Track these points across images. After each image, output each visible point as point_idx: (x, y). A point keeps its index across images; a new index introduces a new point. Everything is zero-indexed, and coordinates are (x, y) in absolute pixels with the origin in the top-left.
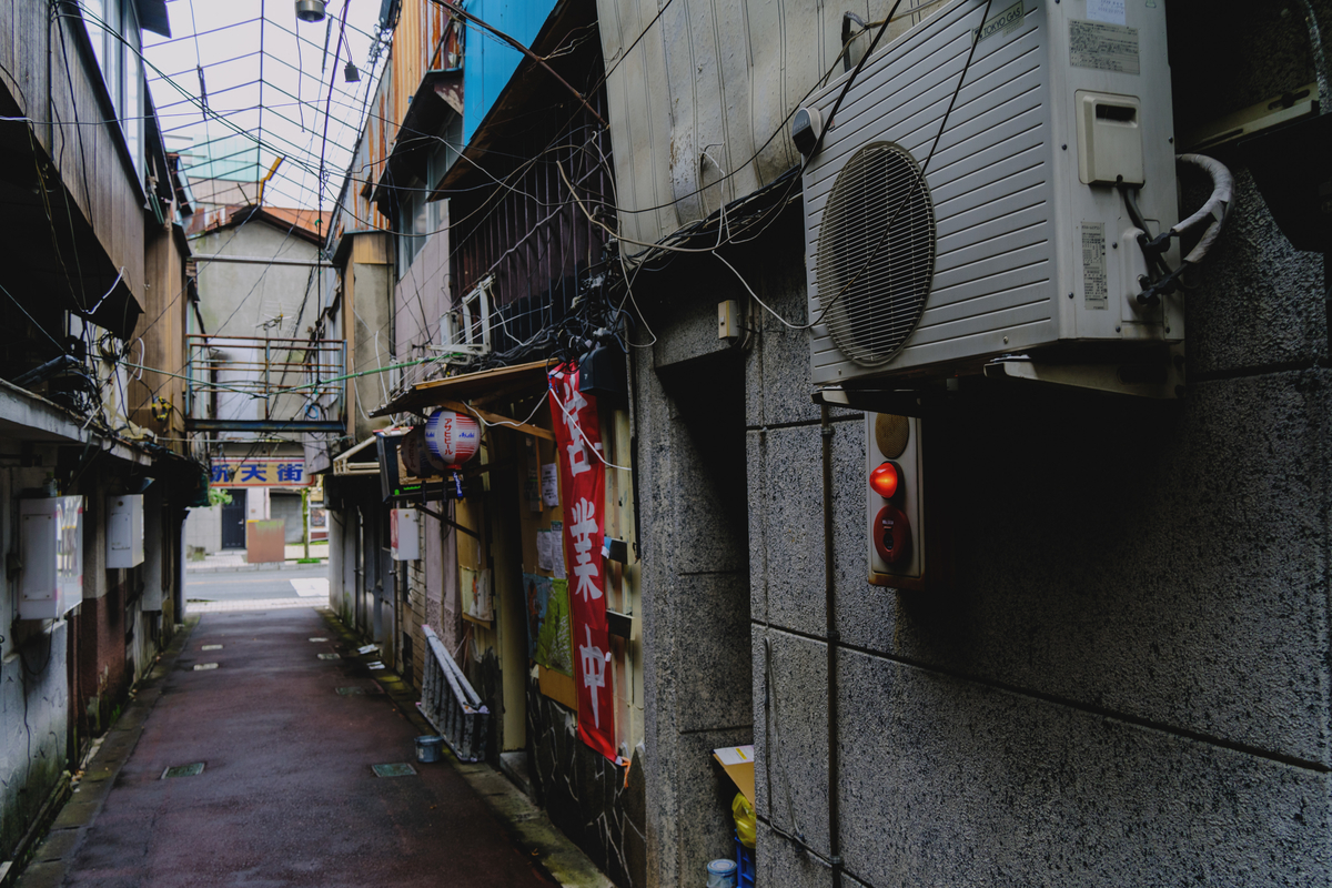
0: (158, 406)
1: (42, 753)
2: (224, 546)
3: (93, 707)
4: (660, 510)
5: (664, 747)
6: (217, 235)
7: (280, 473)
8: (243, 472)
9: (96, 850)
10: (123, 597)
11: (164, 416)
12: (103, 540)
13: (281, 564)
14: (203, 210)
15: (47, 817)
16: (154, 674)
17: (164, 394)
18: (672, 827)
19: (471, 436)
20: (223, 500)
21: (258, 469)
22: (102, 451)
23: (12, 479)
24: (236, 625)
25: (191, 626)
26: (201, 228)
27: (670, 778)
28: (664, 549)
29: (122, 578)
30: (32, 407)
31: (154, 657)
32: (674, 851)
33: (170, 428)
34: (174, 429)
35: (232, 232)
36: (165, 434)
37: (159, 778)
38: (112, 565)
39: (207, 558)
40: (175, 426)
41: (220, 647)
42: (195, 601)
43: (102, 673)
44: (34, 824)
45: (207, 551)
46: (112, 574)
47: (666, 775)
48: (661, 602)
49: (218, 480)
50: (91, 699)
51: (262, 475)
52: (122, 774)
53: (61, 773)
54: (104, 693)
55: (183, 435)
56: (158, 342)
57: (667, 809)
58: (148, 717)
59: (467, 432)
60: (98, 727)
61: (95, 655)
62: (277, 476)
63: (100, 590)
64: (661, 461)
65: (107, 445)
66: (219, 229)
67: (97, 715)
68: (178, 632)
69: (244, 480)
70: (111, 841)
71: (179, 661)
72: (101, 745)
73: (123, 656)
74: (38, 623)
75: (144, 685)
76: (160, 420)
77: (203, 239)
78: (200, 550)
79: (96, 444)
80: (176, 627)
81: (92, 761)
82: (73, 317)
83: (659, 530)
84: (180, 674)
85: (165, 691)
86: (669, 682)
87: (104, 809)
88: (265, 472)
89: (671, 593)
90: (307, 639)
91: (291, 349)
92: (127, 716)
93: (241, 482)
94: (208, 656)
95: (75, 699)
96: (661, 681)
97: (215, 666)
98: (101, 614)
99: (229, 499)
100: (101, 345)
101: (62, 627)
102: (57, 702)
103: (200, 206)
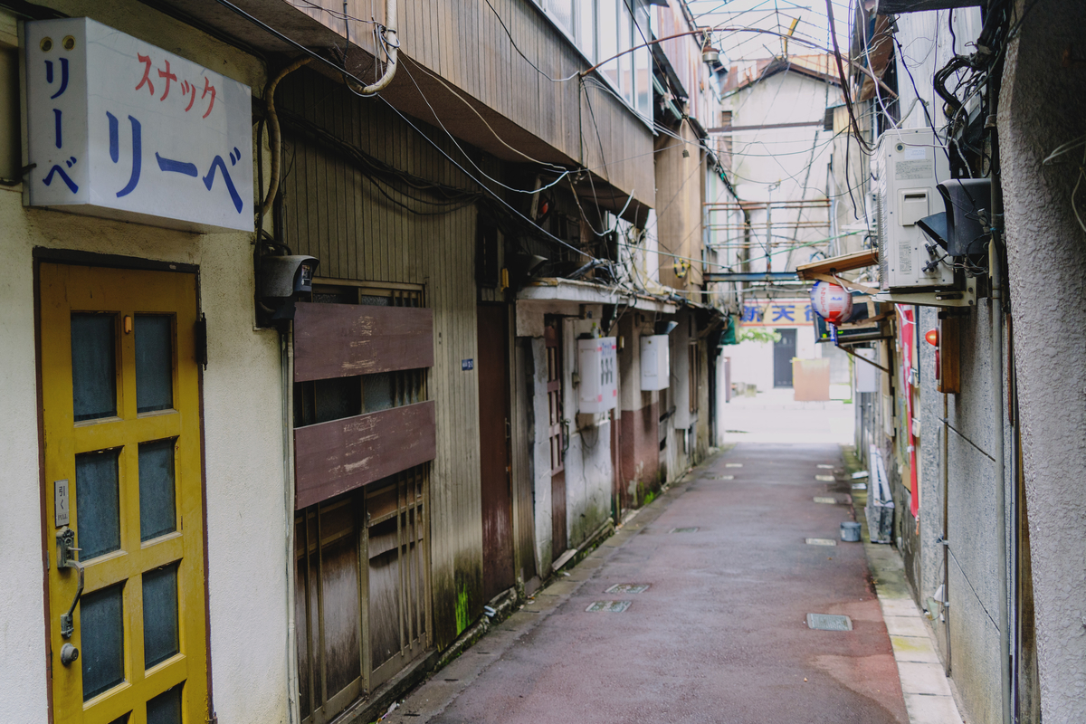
0: (678, 266)
1: (595, 499)
2: (776, 385)
3: (632, 489)
4: (927, 351)
5: (927, 504)
6: (749, 90)
7: (807, 314)
8: (774, 313)
9: (622, 556)
10: (656, 414)
11: (683, 274)
12: (638, 369)
13: (826, 403)
14: (736, 68)
15: (597, 538)
16: (684, 480)
17: (684, 256)
18: (932, 556)
19: (840, 299)
20: (773, 338)
21: (788, 310)
22: (629, 307)
23: (574, 328)
24: (761, 452)
25: (726, 450)
26: (735, 85)
27: (931, 524)
28: (929, 377)
29: (655, 399)
30: (579, 290)
31: (686, 468)
32: (933, 571)
33: (689, 283)
34: (692, 283)
35: (762, 86)
36: (684, 288)
37: (667, 532)
38: (646, 388)
39: (758, 394)
40: (693, 281)
41: (740, 465)
42: (736, 431)
43: (638, 465)
44: (590, 539)
45: (759, 388)
46: (646, 395)
47: (929, 522)
48: (927, 411)
49: (751, 320)
50: (631, 482)
51: (790, 315)
52: (646, 529)
53: (607, 518)
54: (640, 480)
55: (704, 288)
56: (679, 214)
57: (929, 543)
58: (671, 502)
59: (837, 297)
60: (635, 503)
61: (633, 450)
62: (804, 317)
63: (636, 404)
64: (928, 319)
65: (632, 303)
66: (750, 84)
67: (635, 495)
68: (713, 454)
69: (775, 320)
70: (631, 553)
71: (706, 473)
72: (637, 515)
73: (656, 458)
74: (591, 416)
75: (674, 486)
76: (680, 277)
77: (737, 95)
78: (752, 387)
79: (624, 302)
80: (711, 450)
81: (629, 521)
82: (611, 215)
83: (926, 364)
84: (704, 481)
85: (688, 490)
86: (932, 463)
87: (631, 542)
88: (792, 312)
89: (934, 406)
90: (816, 465)
91: (801, 207)
92: (658, 502)
93: (772, 322)
94: (729, 471)
95: (618, 476)
96: (926, 462)
97: (731, 478)
98: (638, 422)
99: (778, 337)
100: (627, 234)
101: (606, 424)
102: (603, 470)
103: (734, 65)
